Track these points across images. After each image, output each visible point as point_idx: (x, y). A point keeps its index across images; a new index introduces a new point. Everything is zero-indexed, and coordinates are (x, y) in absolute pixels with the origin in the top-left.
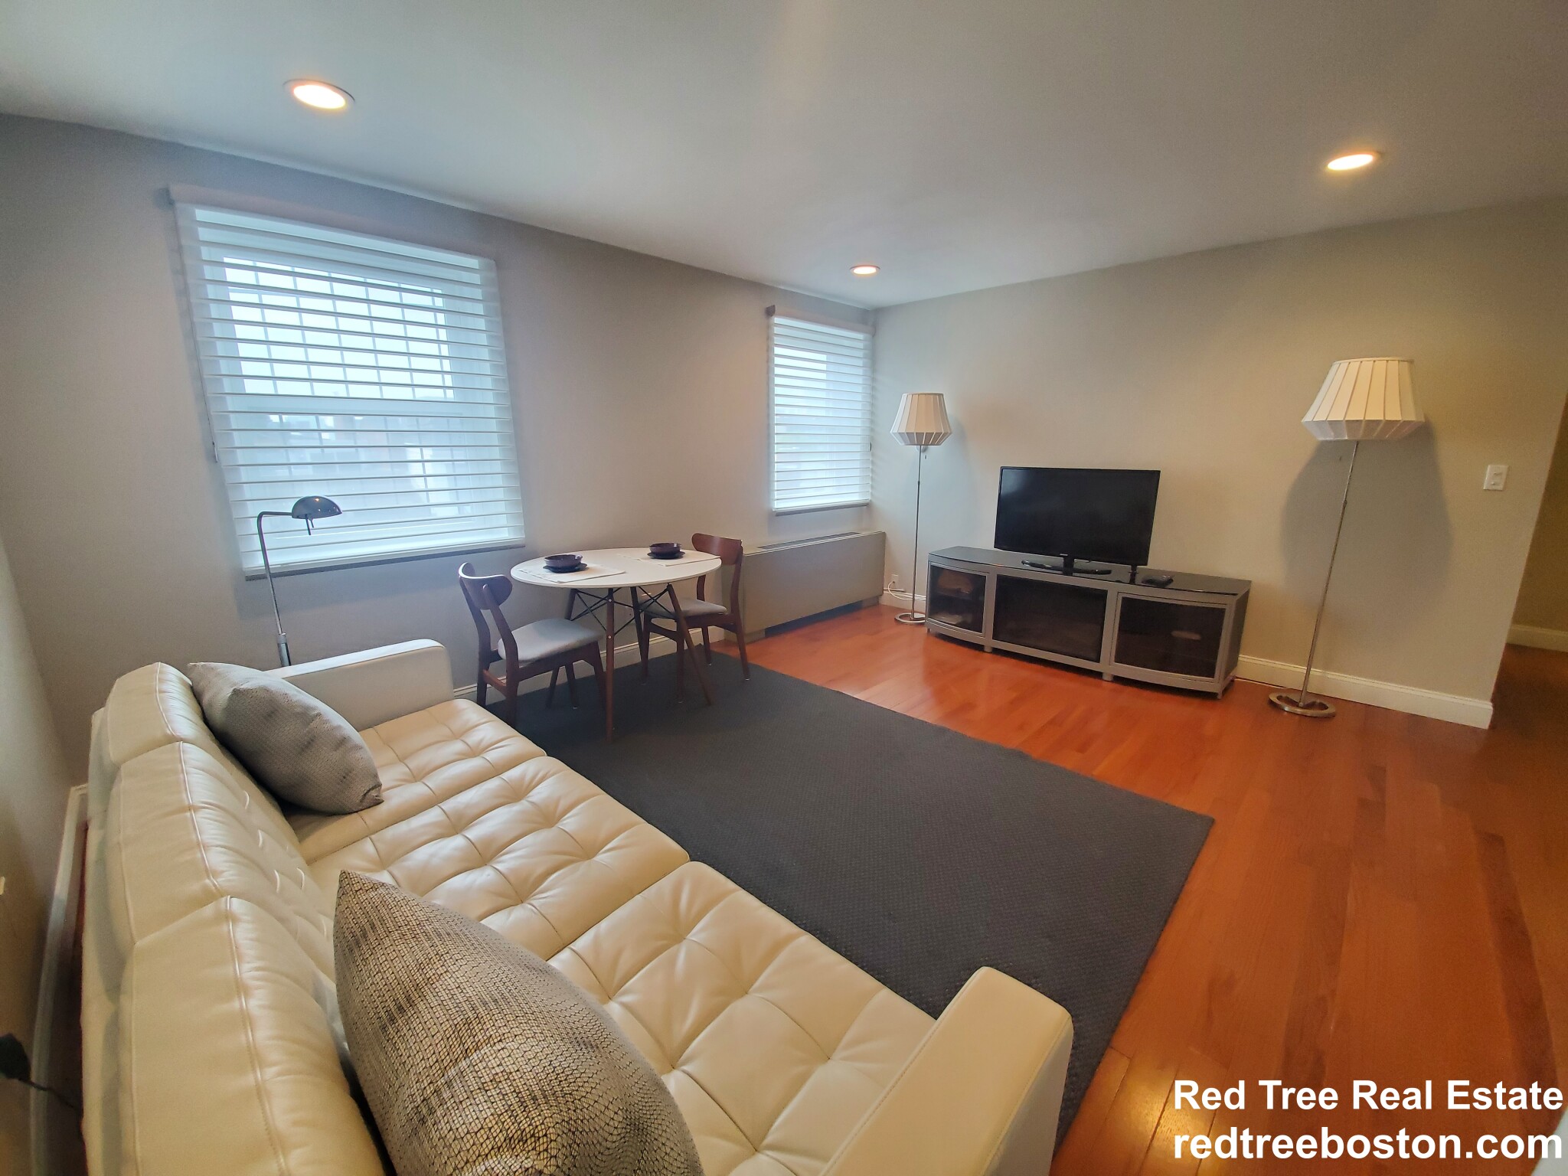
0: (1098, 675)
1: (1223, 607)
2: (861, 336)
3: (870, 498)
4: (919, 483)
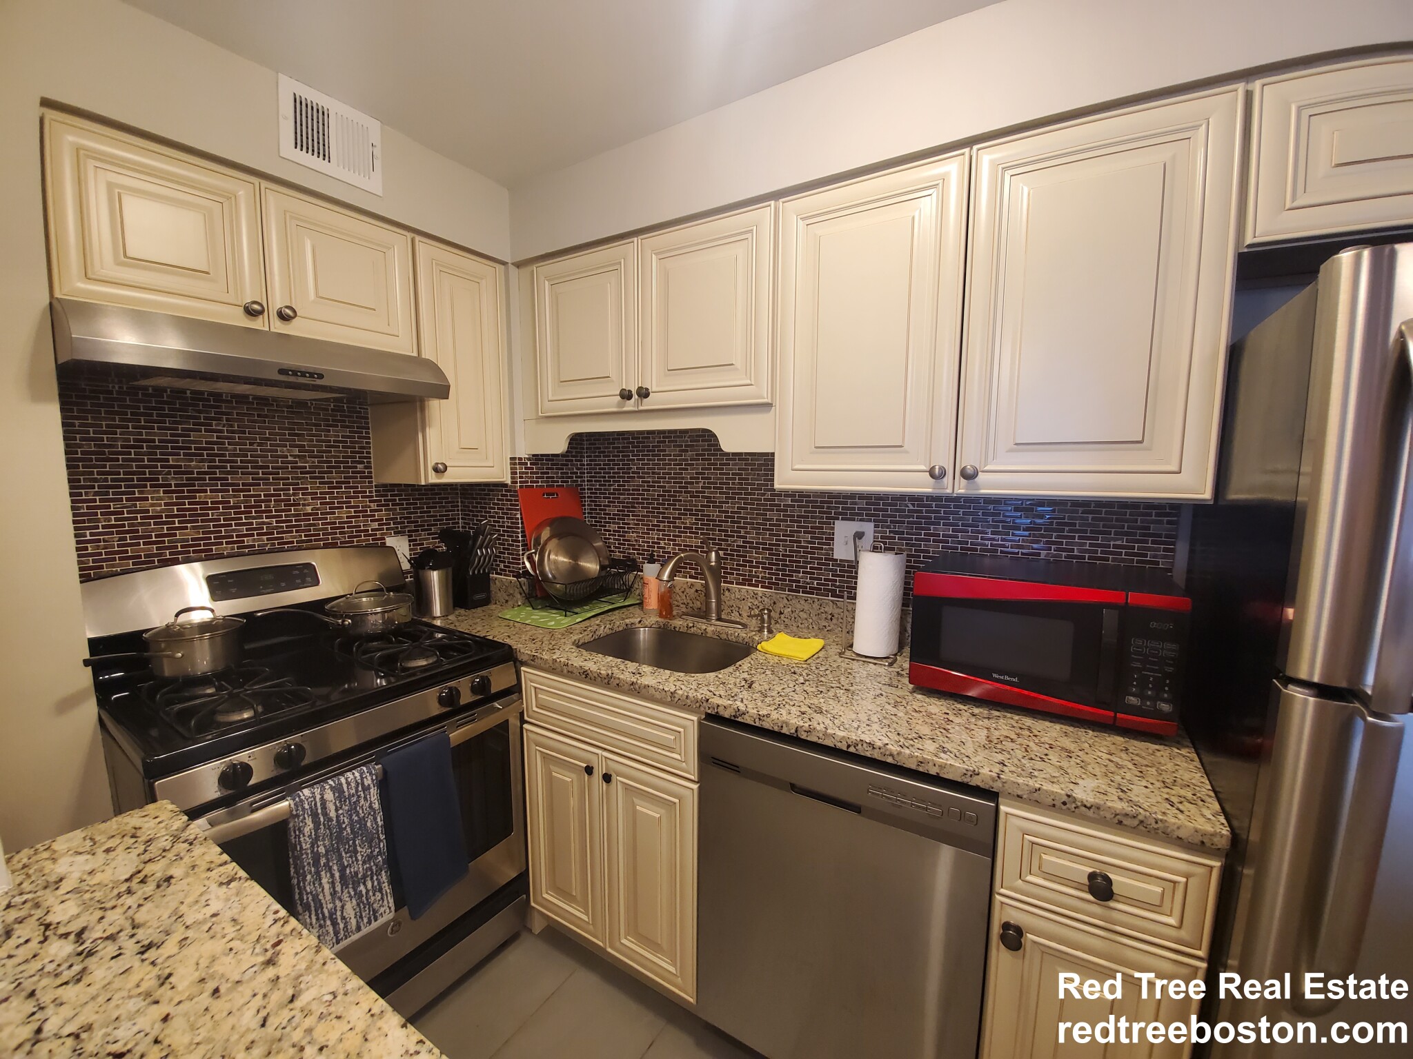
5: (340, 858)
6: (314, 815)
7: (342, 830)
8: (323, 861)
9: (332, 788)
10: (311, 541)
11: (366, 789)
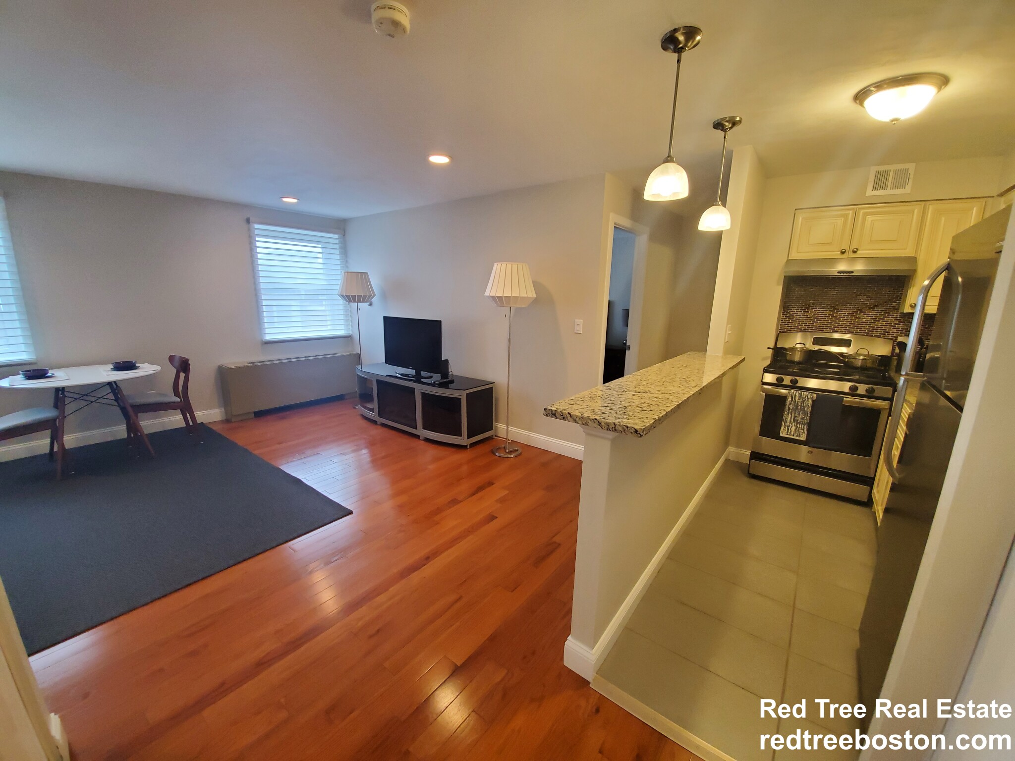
0: (418, 437)
1: (460, 397)
2: (336, 236)
3: (351, 333)
4: (359, 324)
5: (795, 414)
6: (792, 398)
7: (798, 406)
8: (790, 411)
9: (799, 393)
10: (861, 333)
11: (808, 398)
